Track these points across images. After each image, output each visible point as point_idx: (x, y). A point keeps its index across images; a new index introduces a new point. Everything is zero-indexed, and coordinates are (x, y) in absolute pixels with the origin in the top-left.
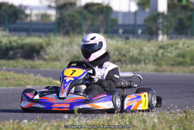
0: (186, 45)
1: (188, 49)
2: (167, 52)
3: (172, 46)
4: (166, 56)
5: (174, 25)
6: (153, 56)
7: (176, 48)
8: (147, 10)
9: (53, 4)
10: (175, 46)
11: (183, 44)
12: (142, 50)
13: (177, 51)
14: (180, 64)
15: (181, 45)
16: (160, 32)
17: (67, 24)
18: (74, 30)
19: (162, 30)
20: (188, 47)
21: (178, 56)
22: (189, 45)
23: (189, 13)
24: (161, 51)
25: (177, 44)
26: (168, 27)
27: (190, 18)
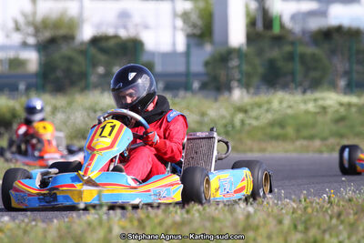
0: (285, 105)
1: (289, 111)
2: (250, 117)
3: (260, 106)
4: (250, 124)
5: (261, 70)
6: (225, 126)
7: (267, 111)
8: (208, 48)
9: (31, 40)
10: (265, 107)
11: (281, 102)
12: (203, 114)
13: (270, 116)
14: (277, 138)
15: (275, 104)
16: (235, 84)
17: (59, 74)
18: (73, 84)
19: (239, 81)
20: (290, 107)
21: (272, 124)
22: (292, 103)
23: (288, 48)
24: (240, 116)
25: (269, 102)
26: (249, 75)
27: (290, 57)
